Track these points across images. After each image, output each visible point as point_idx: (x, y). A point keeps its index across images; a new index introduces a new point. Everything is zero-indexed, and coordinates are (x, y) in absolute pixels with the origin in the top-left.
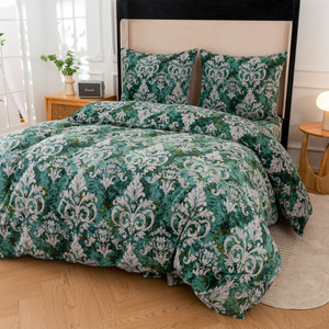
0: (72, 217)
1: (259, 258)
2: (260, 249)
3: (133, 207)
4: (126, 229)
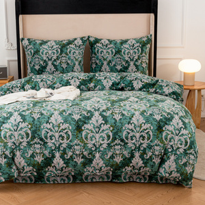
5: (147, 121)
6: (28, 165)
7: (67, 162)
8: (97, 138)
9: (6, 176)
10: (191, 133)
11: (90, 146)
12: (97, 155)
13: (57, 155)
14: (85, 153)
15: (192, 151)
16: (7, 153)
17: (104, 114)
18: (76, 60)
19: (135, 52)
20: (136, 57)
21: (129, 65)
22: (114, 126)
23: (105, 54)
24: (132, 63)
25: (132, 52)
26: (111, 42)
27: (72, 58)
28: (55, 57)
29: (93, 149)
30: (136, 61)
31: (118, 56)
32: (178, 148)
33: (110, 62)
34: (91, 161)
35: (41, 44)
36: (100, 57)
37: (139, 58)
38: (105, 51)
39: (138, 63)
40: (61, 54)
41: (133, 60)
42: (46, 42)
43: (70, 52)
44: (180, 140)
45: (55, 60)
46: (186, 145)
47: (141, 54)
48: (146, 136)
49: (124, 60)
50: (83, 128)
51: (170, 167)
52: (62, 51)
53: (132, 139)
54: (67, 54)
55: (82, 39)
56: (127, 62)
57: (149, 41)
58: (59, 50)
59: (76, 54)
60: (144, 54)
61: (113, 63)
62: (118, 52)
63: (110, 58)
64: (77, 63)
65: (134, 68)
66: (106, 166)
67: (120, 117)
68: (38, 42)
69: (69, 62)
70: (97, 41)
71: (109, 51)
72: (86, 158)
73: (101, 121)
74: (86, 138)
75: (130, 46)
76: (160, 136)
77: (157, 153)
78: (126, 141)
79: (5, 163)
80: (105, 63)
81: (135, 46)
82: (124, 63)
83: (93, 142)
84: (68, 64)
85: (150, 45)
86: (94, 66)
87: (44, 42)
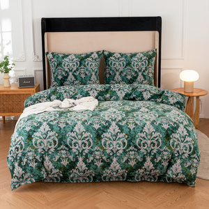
0: (77, 147)
1: (189, 143)
2: (188, 139)
3: (114, 138)
4: (112, 150)
5: (157, 130)
6: (55, 168)
7: (88, 166)
8: (114, 145)
9: (37, 178)
10: (194, 140)
11: (108, 151)
12: (115, 159)
13: (80, 159)
14: (104, 158)
15: (195, 155)
16: (38, 157)
17: (120, 123)
18: (93, 71)
19: (143, 65)
20: (144, 69)
21: (138, 75)
22: (129, 134)
23: (118, 65)
24: (140, 74)
25: (140, 64)
26: (122, 55)
27: (90, 69)
28: (75, 69)
29: (111, 154)
30: (144, 71)
31: (128, 67)
32: (184, 153)
33: (122, 72)
34: (109, 164)
35: (63, 58)
36: (113, 69)
37: (146, 70)
38: (117, 63)
39: (146, 73)
40: (80, 66)
41: (141, 71)
42: (68, 56)
43: (88, 64)
44: (185, 146)
45: (75, 71)
46: (190, 151)
47: (148, 65)
48: (156, 143)
49: (134, 71)
50: (102, 136)
51: (176, 170)
52: (81, 64)
53: (144, 146)
54: (85, 66)
55: (97, 53)
56: (136, 72)
57: (154, 54)
58: (78, 63)
59: (93, 66)
60: (150, 66)
61: (125, 73)
62: (129, 64)
63: (121, 69)
64: (93, 74)
65: (142, 77)
66: (122, 169)
67: (134, 127)
68: (61, 56)
69: (87, 72)
70: (111, 54)
71: (121, 63)
72: (105, 162)
73: (117, 130)
74: (105, 145)
75: (138, 59)
76: (168, 143)
77: (165, 157)
78: (139, 147)
79: (36, 167)
80: (118, 73)
81: (143, 59)
82: (133, 74)
83: (111, 148)
84: (86, 74)
85: (155, 58)
86: (108, 76)
87: (65, 56)
